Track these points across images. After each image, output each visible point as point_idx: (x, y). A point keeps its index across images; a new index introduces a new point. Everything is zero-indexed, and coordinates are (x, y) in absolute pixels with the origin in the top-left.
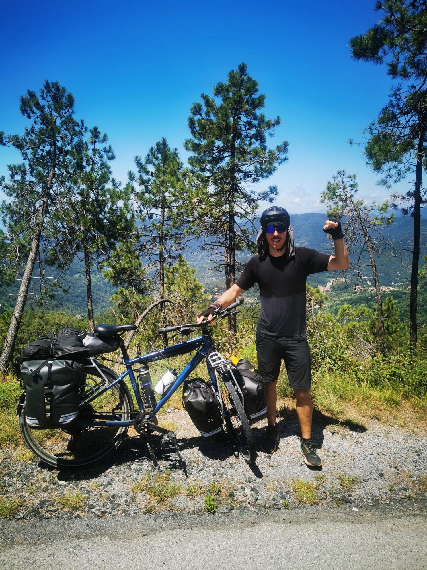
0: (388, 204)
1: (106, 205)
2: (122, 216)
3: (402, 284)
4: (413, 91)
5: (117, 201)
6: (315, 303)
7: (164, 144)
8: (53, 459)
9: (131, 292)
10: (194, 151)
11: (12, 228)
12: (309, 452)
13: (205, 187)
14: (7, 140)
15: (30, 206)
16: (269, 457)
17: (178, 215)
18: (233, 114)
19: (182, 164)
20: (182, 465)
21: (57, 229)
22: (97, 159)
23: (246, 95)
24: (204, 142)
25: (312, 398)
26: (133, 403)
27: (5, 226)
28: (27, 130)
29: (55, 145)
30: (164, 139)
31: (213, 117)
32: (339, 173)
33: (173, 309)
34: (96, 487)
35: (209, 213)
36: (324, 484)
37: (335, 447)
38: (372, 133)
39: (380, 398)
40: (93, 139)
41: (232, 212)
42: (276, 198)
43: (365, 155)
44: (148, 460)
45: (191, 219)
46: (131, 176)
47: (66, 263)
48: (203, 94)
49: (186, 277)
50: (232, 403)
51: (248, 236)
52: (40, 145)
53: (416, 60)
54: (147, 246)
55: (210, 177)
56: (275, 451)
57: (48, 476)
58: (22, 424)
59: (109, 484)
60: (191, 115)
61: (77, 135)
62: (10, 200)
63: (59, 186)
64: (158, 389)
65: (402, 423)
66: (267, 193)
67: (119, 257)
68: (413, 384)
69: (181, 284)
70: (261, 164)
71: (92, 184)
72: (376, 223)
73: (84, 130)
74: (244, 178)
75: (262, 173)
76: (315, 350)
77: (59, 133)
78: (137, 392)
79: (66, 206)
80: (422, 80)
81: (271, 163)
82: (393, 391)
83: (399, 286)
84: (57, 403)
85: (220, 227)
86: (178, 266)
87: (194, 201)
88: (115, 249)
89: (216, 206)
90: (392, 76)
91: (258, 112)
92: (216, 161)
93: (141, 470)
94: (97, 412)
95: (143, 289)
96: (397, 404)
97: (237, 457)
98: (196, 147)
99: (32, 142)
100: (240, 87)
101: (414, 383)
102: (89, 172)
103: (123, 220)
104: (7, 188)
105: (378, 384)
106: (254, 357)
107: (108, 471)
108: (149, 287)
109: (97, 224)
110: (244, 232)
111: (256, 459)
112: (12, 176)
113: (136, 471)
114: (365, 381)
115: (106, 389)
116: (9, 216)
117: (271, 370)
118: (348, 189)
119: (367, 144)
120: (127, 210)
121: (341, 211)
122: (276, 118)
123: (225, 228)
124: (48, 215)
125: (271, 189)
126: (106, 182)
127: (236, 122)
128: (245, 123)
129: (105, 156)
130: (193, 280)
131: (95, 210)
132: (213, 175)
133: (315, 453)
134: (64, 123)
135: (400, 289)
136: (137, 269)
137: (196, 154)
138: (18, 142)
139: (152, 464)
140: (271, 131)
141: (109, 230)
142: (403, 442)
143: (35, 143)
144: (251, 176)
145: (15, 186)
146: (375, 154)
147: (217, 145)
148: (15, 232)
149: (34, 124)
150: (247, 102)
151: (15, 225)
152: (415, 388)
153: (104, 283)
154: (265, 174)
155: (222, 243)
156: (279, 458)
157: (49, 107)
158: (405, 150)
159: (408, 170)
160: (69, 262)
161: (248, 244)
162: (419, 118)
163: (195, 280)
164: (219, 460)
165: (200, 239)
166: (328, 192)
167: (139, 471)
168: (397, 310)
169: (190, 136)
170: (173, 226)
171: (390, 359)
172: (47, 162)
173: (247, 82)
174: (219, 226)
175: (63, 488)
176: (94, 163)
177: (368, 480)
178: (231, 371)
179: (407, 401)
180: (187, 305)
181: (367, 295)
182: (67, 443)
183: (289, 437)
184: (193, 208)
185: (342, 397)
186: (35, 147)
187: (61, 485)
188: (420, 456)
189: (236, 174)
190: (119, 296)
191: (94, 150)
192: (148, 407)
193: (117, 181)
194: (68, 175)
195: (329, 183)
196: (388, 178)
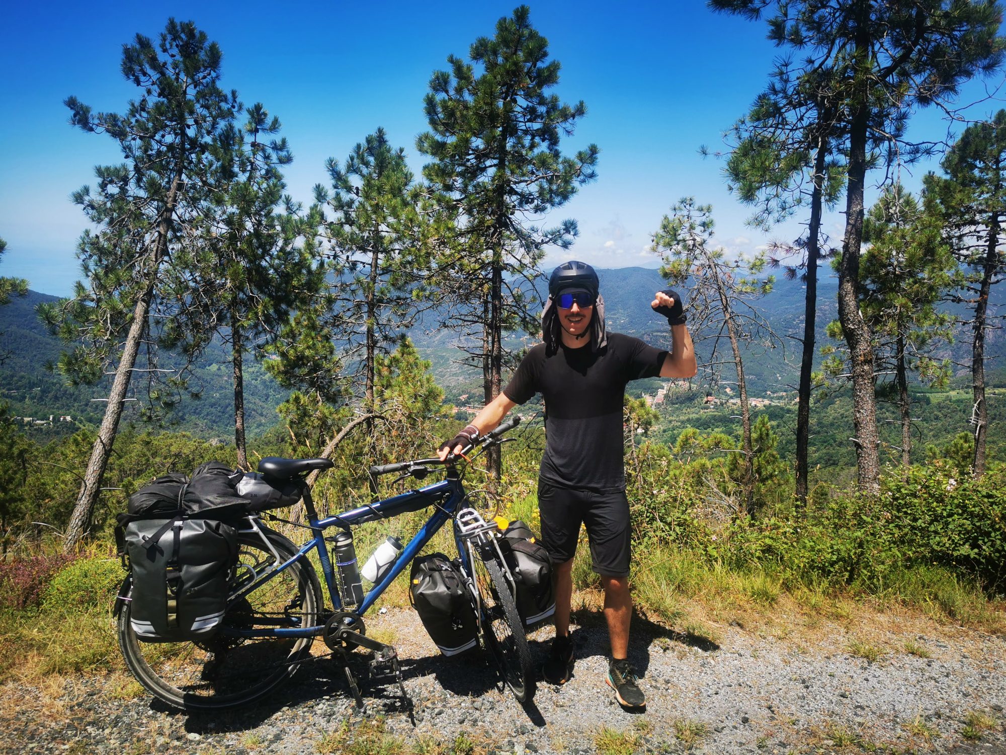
0: (765, 258)
1: (273, 243)
2: (302, 264)
3: (784, 394)
4: (809, 68)
5: (295, 237)
6: (636, 425)
7: (380, 138)
8: (176, 695)
9: (314, 400)
10: (433, 154)
11: (99, 280)
12: (623, 681)
13: (451, 218)
14: (96, 121)
15: (134, 241)
16: (557, 691)
17: (403, 264)
18: (503, 93)
19: (411, 175)
20: (406, 705)
21: (182, 283)
22: (259, 161)
23: (525, 61)
24: (451, 140)
25: (631, 590)
26: (322, 597)
27: (87, 276)
28: (133, 105)
29: (183, 134)
30: (380, 131)
31: (468, 97)
32: (682, 202)
33: (389, 431)
34: (254, 743)
35: (458, 263)
36: (648, 737)
37: (667, 672)
38: (740, 138)
39: (745, 590)
40: (254, 125)
41: (498, 263)
42: (574, 241)
43: (727, 173)
44: (345, 697)
45: (425, 273)
46: (320, 195)
47: (198, 346)
48: (452, 57)
49: (412, 375)
50: (496, 597)
51: (525, 306)
52: (155, 133)
53: (816, 16)
54: (345, 318)
55: (460, 200)
56: (567, 681)
57: (167, 725)
58: (123, 633)
59: (278, 738)
60: (430, 92)
61: (223, 118)
62: (98, 229)
63: (188, 207)
64: (368, 571)
65: (780, 632)
66: (559, 231)
67: (294, 337)
68: (799, 567)
69: (404, 388)
70: (550, 182)
71: (249, 206)
72: (744, 290)
73: (236, 109)
74: (521, 204)
75: (551, 196)
76: (637, 507)
77: (192, 112)
78: (330, 577)
79: (200, 243)
80: (826, 51)
81: (567, 182)
82: (765, 577)
83: (781, 398)
84: (190, 597)
85: (477, 289)
86: (398, 356)
87: (432, 241)
88: (287, 322)
89: (470, 252)
90: (775, 41)
91: (547, 92)
92: (472, 173)
93: (334, 714)
94: (257, 613)
95: (335, 395)
96: (773, 600)
97: (501, 691)
98: (438, 148)
99: (142, 127)
100: (516, 47)
101: (802, 565)
102: (245, 184)
103: (304, 271)
104: (93, 207)
105: (742, 566)
106: (534, 518)
107: (274, 717)
108: (346, 390)
109: (255, 277)
110: (518, 299)
111: (534, 694)
112: (103, 186)
113: (324, 715)
114: (720, 560)
115: (275, 573)
116: (95, 257)
117: (563, 541)
118: (698, 229)
119: (730, 156)
120: (311, 253)
121: (685, 267)
122: (578, 103)
123: (485, 290)
124: (166, 258)
125: (565, 224)
126: (274, 202)
127: (508, 107)
128: (524, 109)
129: (274, 157)
130: (424, 380)
131: (253, 251)
132: (466, 197)
133: (633, 684)
134: (200, 95)
135: (781, 403)
136: (326, 358)
137: (436, 161)
138: (116, 125)
139: (354, 703)
140: (567, 125)
141: (278, 288)
142: (782, 665)
143: (147, 129)
144: (532, 202)
145: (109, 205)
146: (745, 172)
147: (474, 145)
148: (105, 288)
149: (146, 95)
150: (528, 73)
151: (106, 274)
152: (803, 572)
153: (264, 382)
154: (557, 200)
155: (478, 317)
156: (573, 692)
157: (175, 66)
158: (795, 168)
159: (799, 201)
160: (202, 343)
161: (523, 320)
162: (819, 114)
163: (428, 380)
164: (470, 697)
165: (439, 308)
166: (664, 234)
167: (330, 716)
168: (775, 440)
169: (428, 129)
170: (393, 285)
171: (762, 523)
172: (168, 163)
173: (528, 39)
174: (474, 286)
175: (195, 746)
176: (254, 168)
177: (722, 728)
178: (495, 542)
179: (790, 596)
180: (413, 425)
181: (726, 412)
182: (201, 668)
183: (590, 658)
184: (428, 255)
185: (681, 588)
186: (147, 137)
187: (191, 741)
188: (810, 688)
189: (507, 198)
190: (292, 407)
191: (254, 145)
192: (349, 604)
193: (294, 200)
194: (206, 188)
195: (666, 218)
196: (765, 215)
